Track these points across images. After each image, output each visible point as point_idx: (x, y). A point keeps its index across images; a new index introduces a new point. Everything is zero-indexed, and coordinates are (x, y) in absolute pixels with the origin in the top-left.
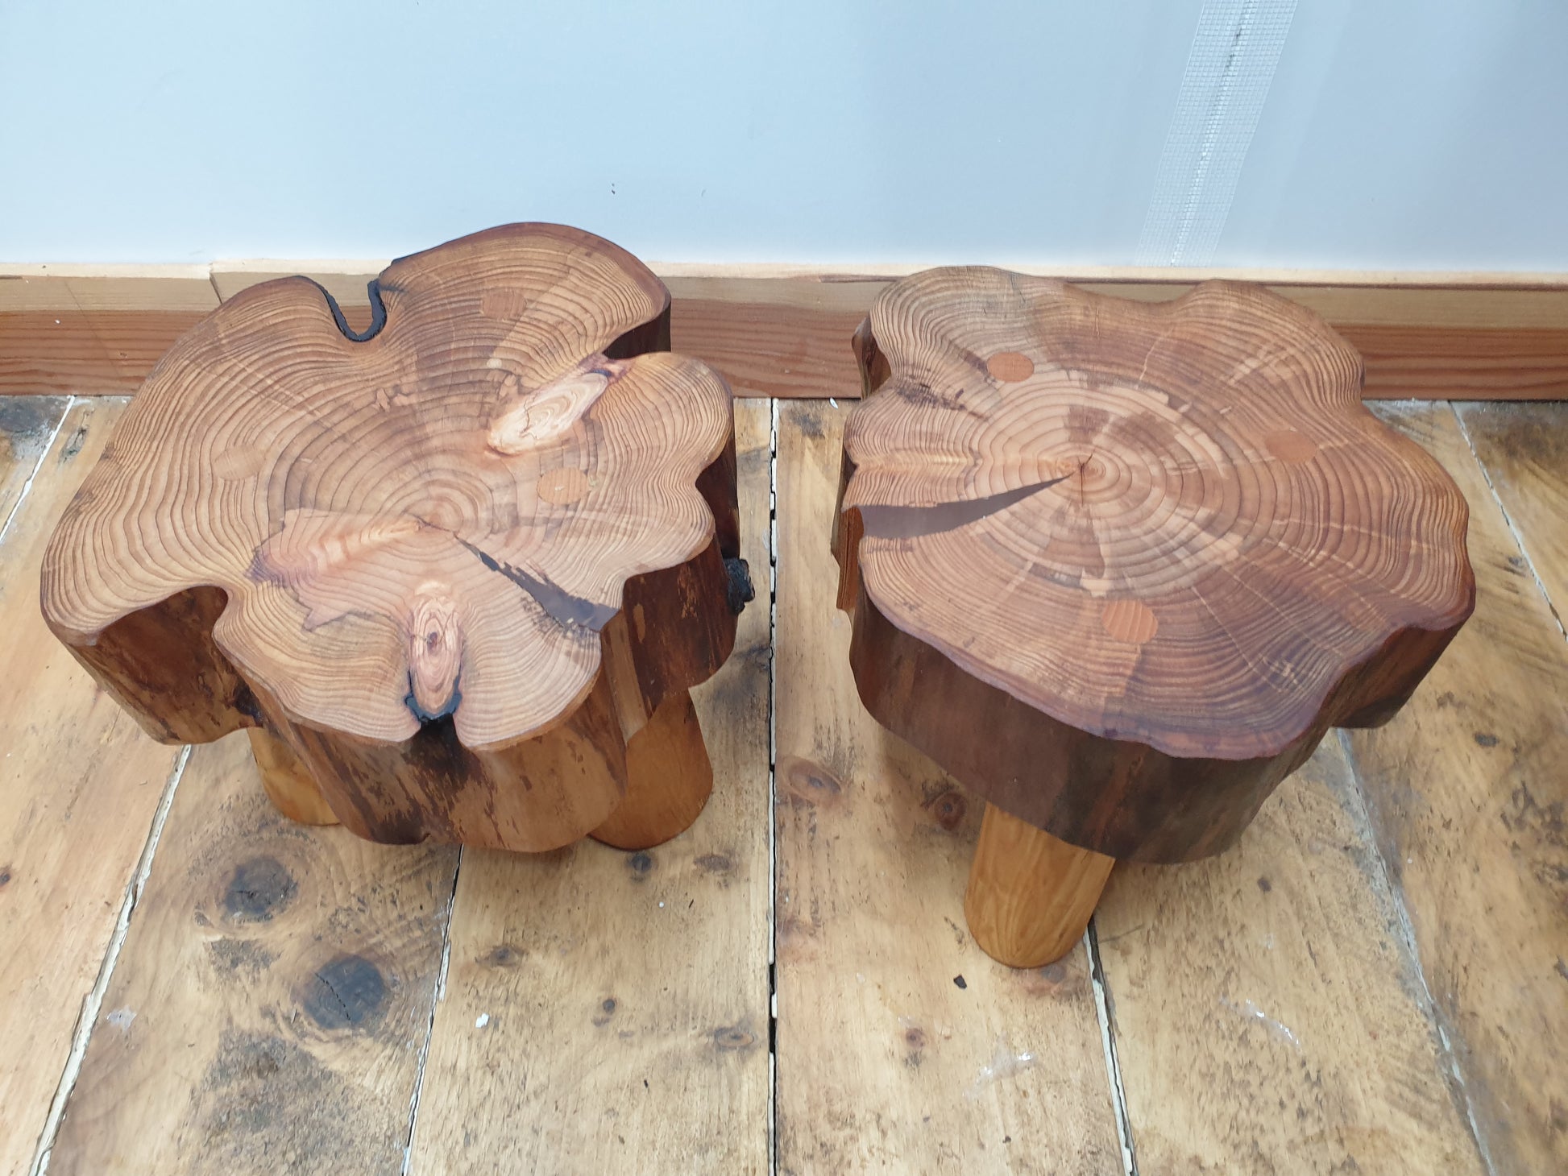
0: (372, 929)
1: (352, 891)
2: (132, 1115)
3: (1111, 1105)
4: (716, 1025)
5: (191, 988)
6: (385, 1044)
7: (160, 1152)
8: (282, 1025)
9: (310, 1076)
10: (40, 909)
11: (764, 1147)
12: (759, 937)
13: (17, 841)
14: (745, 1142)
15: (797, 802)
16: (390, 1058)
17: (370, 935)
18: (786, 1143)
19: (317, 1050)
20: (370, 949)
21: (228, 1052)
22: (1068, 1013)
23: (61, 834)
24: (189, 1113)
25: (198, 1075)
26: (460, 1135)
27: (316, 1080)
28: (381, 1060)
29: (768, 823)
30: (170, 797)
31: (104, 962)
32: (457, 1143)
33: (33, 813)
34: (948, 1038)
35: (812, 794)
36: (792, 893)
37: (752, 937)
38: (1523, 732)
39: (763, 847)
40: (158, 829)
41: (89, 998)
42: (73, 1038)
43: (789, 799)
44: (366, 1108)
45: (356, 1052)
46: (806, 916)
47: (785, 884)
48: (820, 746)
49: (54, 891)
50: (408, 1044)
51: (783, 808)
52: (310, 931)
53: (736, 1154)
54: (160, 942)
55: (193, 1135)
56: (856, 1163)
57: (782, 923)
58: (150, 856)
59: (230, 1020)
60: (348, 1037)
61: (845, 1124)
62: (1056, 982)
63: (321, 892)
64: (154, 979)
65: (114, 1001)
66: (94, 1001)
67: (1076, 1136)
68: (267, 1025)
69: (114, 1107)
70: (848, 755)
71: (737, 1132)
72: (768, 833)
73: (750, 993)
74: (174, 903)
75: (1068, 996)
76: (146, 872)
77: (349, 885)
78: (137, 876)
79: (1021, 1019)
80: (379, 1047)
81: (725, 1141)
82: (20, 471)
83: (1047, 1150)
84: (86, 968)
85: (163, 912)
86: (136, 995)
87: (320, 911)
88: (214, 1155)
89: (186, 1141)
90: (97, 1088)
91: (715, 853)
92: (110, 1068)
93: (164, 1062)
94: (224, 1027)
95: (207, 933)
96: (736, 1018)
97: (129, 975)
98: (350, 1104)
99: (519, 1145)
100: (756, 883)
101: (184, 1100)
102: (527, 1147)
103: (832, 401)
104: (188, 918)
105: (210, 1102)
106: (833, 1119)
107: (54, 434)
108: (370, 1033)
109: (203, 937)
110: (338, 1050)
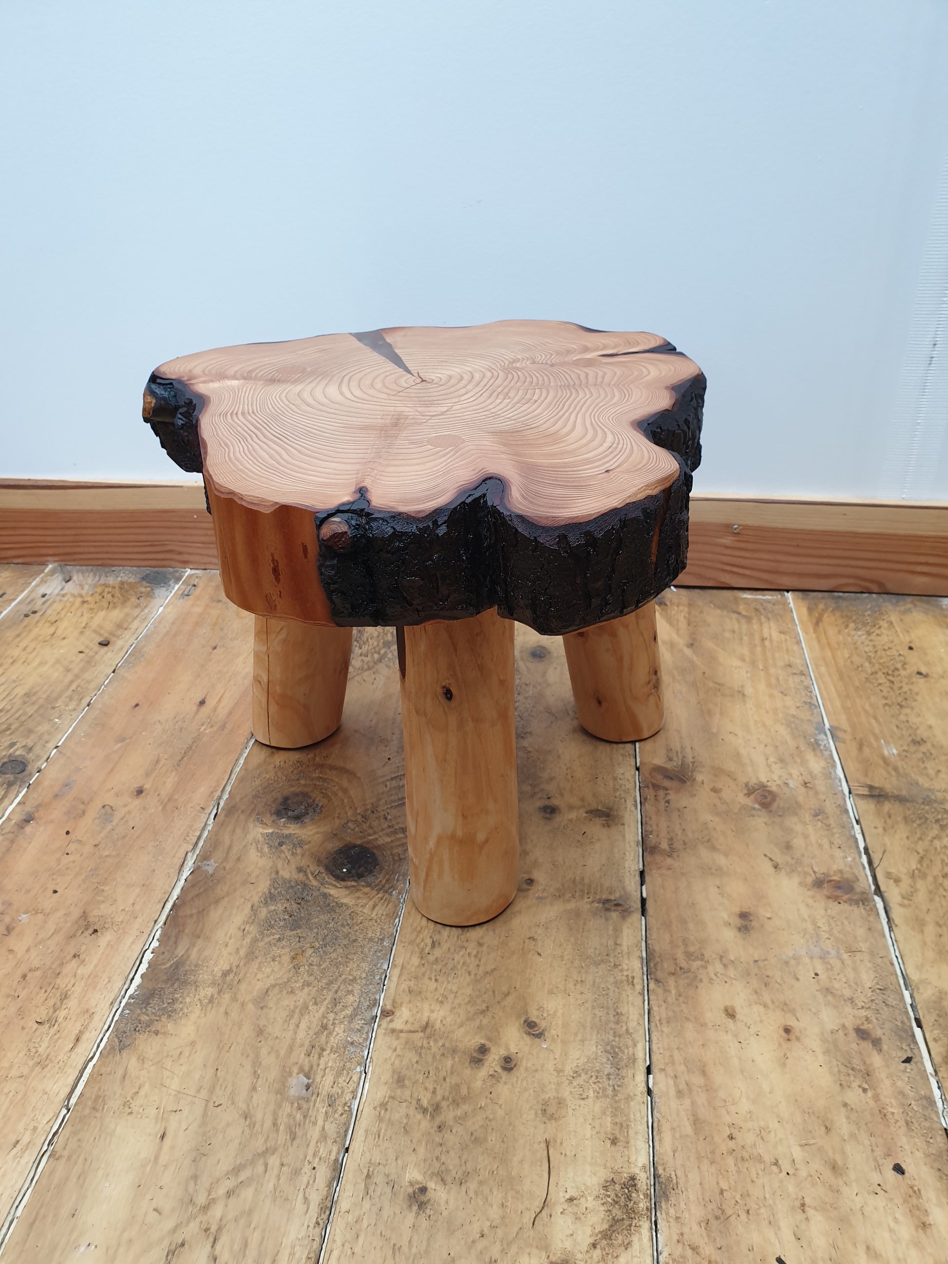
0: (371, 831)
1: (358, 811)
2: (215, 914)
3: (892, 964)
4: (604, 897)
5: (253, 855)
6: (378, 891)
7: (231, 935)
8: (311, 878)
9: (329, 905)
10: (160, 808)
11: (640, 965)
12: (632, 854)
13: (148, 774)
14: (627, 962)
15: (656, 787)
16: (382, 899)
17: (370, 835)
18: (655, 965)
19: (333, 892)
20: (368, 842)
21: (276, 889)
22: (858, 912)
23: (174, 773)
24: (250, 917)
25: (256, 899)
26: (429, 941)
27: (331, 907)
28: (376, 899)
29: (635, 796)
30: (242, 761)
31: (199, 838)
32: (426, 946)
33: (157, 761)
34: (769, 918)
35: (667, 783)
36: (655, 833)
37: (627, 854)
39: (633, 808)
40: (234, 777)
41: (190, 854)
42: (179, 873)
43: (650, 785)
44: (366, 924)
45: (358, 894)
46: (664, 845)
47: (649, 828)
48: (670, 759)
49: (169, 800)
50: (394, 892)
51: (646, 789)
52: (330, 831)
53: (620, 968)
54: (234, 830)
55: (253, 930)
56: (705, 980)
57: (648, 848)
58: (228, 788)
59: (277, 873)
60: (354, 886)
61: (697, 958)
62: (847, 894)
63: (338, 811)
64: (230, 848)
65: (204, 857)
66: (192, 857)
67: (868, 979)
68: (301, 877)
69: (204, 910)
70: (691, 765)
71: (620, 955)
72: (636, 801)
73: (627, 882)
74: (242, 812)
75: (857, 902)
76: (226, 796)
77: (356, 809)
78: (220, 798)
79: (822, 912)
80: (375, 892)
81: (612, 959)
82: (156, 602)
83: (846, 985)
84: (188, 839)
85: (236, 816)
86: (219, 855)
87: (337, 821)
88: (267, 940)
89: (248, 932)
90: (192, 899)
91: (599, 808)
92: (202, 890)
93: (235, 890)
94: (273, 875)
95: (263, 828)
96: (618, 895)
97: (214, 843)
98: (355, 921)
99: (468, 951)
100: (629, 826)
101: (247, 910)
102: (474, 952)
103: (672, 587)
104: (251, 820)
105: (263, 913)
106: (689, 955)
107: (177, 587)
108: (369, 885)
109: (261, 830)
110: (348, 892)
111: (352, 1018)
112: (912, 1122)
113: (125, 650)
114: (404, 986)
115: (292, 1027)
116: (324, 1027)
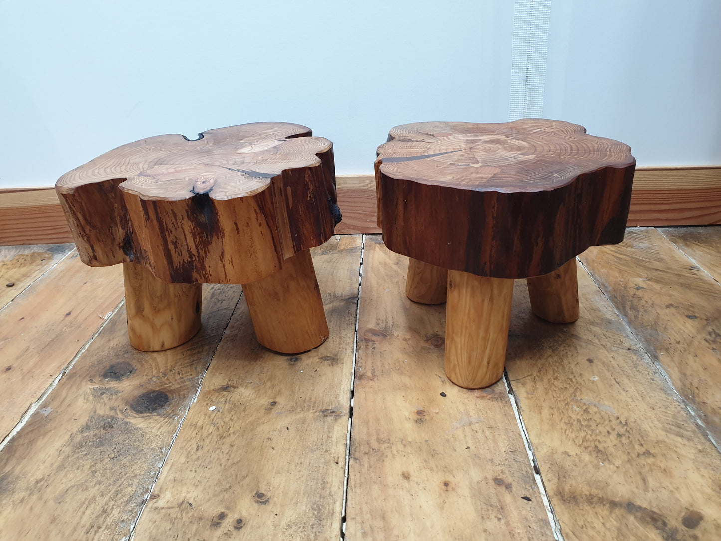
0: (167, 382)
1: (161, 371)
2: (41, 442)
3: (520, 435)
4: (324, 408)
5: (81, 402)
6: (165, 418)
7: (50, 455)
8: (119, 413)
9: (128, 429)
10: (21, 378)
11: (344, 449)
12: (347, 381)
13: (17, 359)
14: (335, 448)
15: (367, 341)
16: (166, 422)
17: (167, 384)
18: (355, 449)
19: (133, 421)
20: (165, 388)
21: (91, 422)
22: (497, 405)
23: (37, 356)
24: (68, 442)
25: (75, 430)
26: (195, 447)
28: (162, 423)
29: (353, 347)
30: (87, 346)
31: (44, 394)
32: (192, 449)
33: (28, 350)
34: (437, 413)
35: (374, 338)
36: (363, 367)
37: (343, 380)
38: (709, 315)
39: (351, 354)
40: (79, 355)
41: (34, 405)
42: (22, 417)
43: (364, 340)
44: (152, 439)
45: (151, 421)
46: (369, 374)
47: (359, 364)
48: (378, 325)
49: (28, 373)
50: (176, 418)
51: (361, 343)
52: (139, 384)
53: (329, 452)
54: (71, 387)
55: (68, 450)
56: (390, 456)
57: (358, 376)
58: (73, 363)
59: (95, 412)
60: (148, 416)
61: (385, 442)
62: (490, 394)
63: (147, 372)
64: (65, 398)
65: (45, 406)
66: (35, 407)
67: (503, 446)
68: (112, 413)
69: (34, 440)
70: (391, 327)
71: (331, 444)
72: (353, 349)
73: (341, 398)
74: (80, 376)
75: (497, 399)
76: (71, 367)
77: (160, 369)
78: (66, 368)
79: (473, 407)
80: (162, 419)
81: (324, 447)
82: (54, 261)
83: (488, 451)
84: (35, 395)
85: (74, 379)
86: (56, 403)
87: (145, 378)
88: (76, 456)
89: (64, 452)
90: (28, 433)
91: (329, 355)
92: (36, 427)
93: (61, 425)
94: (92, 414)
95: (92, 385)
96: (334, 406)
97: (54, 397)
98: (144, 438)
99: (222, 450)
100: (346, 364)
101: (67, 437)
102: (227, 451)
104: (85, 381)
105: (79, 438)
106: (379, 440)
107: (70, 252)
108: (159, 414)
109: (90, 387)
110: (143, 420)
111: (127, 502)
112: (533, 538)
113: (25, 288)
114: (171, 477)
115: (79, 514)
116: (104, 511)
